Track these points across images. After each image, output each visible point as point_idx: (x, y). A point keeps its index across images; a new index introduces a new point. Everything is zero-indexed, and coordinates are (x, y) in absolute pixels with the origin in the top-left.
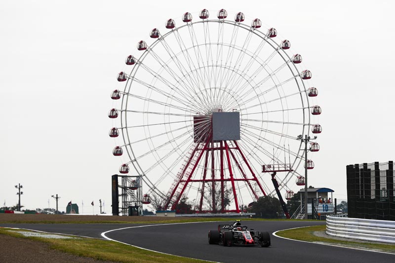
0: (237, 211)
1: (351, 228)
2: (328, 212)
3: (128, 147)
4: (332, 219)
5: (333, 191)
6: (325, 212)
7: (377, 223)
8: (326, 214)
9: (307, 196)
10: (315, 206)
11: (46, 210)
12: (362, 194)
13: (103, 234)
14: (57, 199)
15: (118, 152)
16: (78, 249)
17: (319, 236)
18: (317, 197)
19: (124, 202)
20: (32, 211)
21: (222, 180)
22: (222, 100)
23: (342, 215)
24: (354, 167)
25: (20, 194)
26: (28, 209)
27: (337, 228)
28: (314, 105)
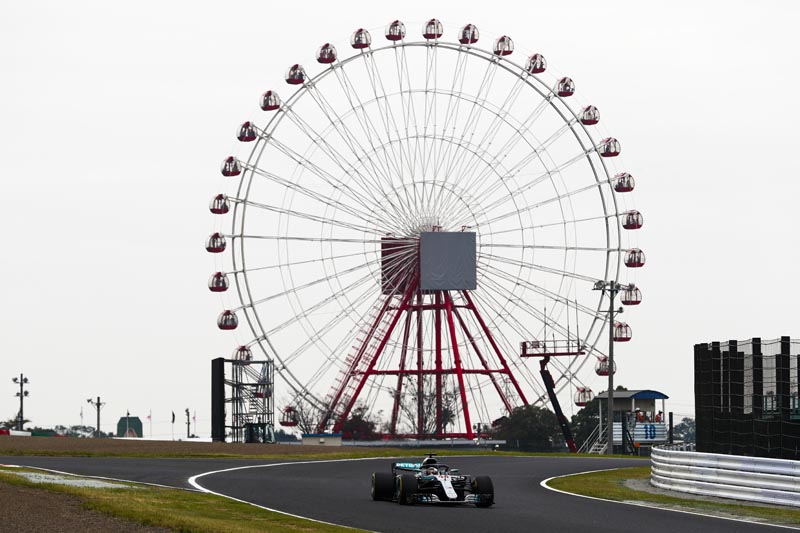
0: (469, 435)
1: (703, 473)
2: (655, 439)
3: (249, 310)
4: (664, 455)
5: (667, 397)
6: (649, 439)
7: (756, 463)
8: (651, 444)
9: (613, 407)
10: (628, 428)
11: (76, 428)
12: (726, 404)
13: (192, 481)
14: (98, 407)
15: (228, 323)
16: (140, 510)
17: (636, 489)
18: (633, 410)
19: (237, 415)
20: (48, 430)
21: (439, 372)
22: (438, 207)
23: (684, 446)
24: (711, 349)
25: (22, 395)
26: (39, 427)
27: (673, 473)
28: (629, 209)
